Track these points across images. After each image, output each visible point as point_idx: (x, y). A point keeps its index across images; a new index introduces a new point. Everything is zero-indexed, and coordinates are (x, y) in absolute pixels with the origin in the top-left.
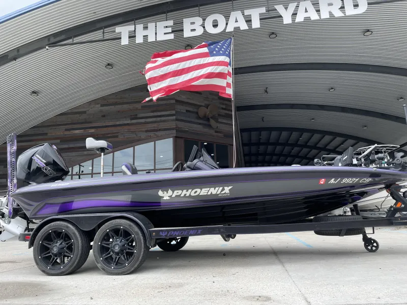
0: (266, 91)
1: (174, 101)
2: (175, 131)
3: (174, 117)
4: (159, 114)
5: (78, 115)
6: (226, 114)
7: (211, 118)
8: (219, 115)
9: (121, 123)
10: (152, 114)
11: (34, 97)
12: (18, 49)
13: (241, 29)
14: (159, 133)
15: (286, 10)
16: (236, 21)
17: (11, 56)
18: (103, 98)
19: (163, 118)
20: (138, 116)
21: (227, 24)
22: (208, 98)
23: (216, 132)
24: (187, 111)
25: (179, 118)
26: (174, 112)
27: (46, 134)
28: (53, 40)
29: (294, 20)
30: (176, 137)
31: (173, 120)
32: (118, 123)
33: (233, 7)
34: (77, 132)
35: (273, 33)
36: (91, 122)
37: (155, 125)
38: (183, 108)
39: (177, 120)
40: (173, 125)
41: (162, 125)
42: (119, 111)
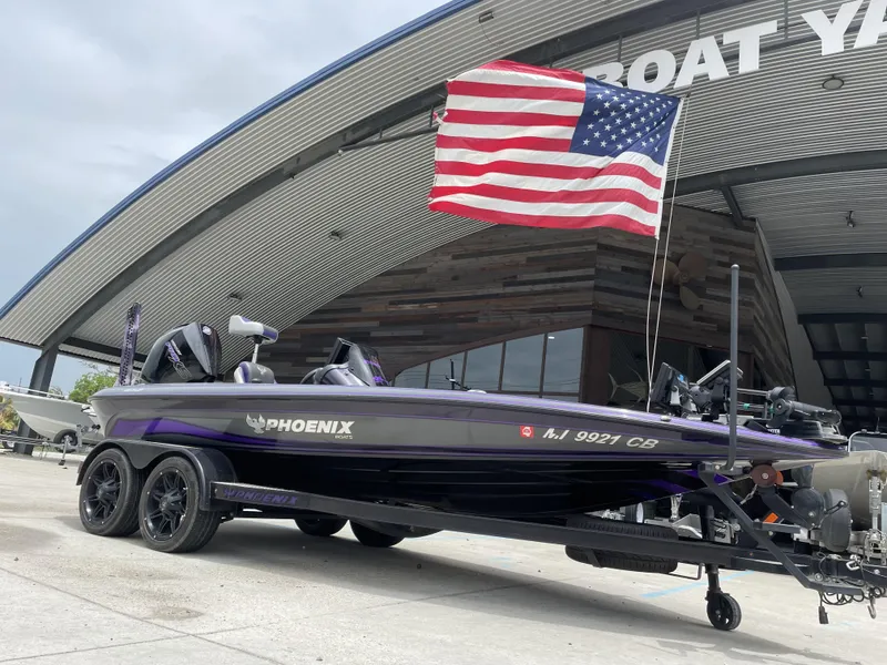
0: (850, 221)
1: (593, 248)
2: (589, 314)
3: (592, 283)
4: (561, 274)
5: (412, 276)
7: (684, 284)
8: (711, 279)
9: (485, 292)
10: (546, 275)
11: (336, 242)
12: (298, 158)
13: (712, 78)
14: (558, 317)
15: (832, 22)
16: (702, 61)
17: (287, 169)
18: (458, 243)
19: (568, 285)
20: (519, 279)
21: (678, 70)
22: (682, 238)
23: (697, 318)
24: (625, 269)
25: (603, 283)
26: (591, 271)
27: (358, 310)
28: (350, 137)
29: (848, 44)
30: (592, 326)
31: (588, 289)
32: (480, 293)
33: (698, 32)
34: (408, 307)
35: (833, 77)
36: (433, 290)
37: (549, 299)
38: (615, 263)
39: (596, 288)
40: (587, 299)
41: (565, 300)
42: (483, 269)
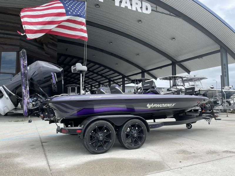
6: (53, 43)
7: (44, 44)
8: (48, 43)
14: (5, 47)
23: (46, 53)
25: (22, 38)
29: (120, 5)
35: (98, 5)
37: (3, 40)
41: (8, 41)
